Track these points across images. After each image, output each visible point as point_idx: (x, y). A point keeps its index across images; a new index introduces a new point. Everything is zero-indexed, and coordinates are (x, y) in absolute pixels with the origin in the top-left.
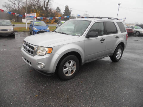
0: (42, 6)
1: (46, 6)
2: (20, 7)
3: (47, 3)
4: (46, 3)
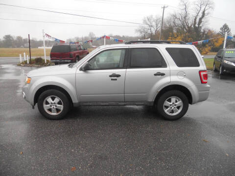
0: (190, 25)
1: (197, 25)
2: (158, 30)
3: (201, 19)
4: (198, 20)
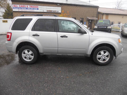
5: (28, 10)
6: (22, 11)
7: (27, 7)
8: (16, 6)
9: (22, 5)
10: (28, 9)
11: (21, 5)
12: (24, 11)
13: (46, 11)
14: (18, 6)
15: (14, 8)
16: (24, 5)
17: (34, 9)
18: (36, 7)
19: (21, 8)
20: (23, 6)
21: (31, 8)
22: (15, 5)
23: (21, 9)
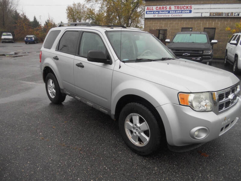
5: (170, 16)
6: (159, 17)
7: (170, 8)
8: (151, 9)
9: (161, 7)
10: (171, 12)
11: (159, 7)
12: (162, 17)
13: (208, 15)
14: (154, 8)
15: (147, 13)
16: (164, 6)
17: (183, 12)
18: (187, 7)
19: (159, 11)
20: (163, 8)
21: (176, 10)
22: (149, 7)
23: (159, 13)
